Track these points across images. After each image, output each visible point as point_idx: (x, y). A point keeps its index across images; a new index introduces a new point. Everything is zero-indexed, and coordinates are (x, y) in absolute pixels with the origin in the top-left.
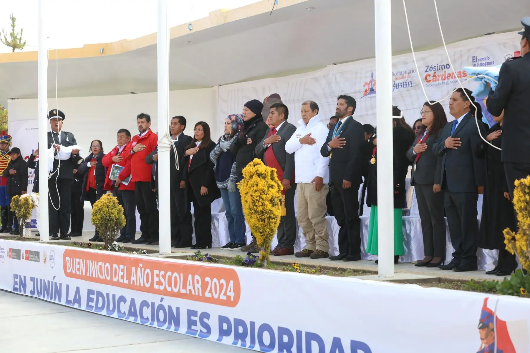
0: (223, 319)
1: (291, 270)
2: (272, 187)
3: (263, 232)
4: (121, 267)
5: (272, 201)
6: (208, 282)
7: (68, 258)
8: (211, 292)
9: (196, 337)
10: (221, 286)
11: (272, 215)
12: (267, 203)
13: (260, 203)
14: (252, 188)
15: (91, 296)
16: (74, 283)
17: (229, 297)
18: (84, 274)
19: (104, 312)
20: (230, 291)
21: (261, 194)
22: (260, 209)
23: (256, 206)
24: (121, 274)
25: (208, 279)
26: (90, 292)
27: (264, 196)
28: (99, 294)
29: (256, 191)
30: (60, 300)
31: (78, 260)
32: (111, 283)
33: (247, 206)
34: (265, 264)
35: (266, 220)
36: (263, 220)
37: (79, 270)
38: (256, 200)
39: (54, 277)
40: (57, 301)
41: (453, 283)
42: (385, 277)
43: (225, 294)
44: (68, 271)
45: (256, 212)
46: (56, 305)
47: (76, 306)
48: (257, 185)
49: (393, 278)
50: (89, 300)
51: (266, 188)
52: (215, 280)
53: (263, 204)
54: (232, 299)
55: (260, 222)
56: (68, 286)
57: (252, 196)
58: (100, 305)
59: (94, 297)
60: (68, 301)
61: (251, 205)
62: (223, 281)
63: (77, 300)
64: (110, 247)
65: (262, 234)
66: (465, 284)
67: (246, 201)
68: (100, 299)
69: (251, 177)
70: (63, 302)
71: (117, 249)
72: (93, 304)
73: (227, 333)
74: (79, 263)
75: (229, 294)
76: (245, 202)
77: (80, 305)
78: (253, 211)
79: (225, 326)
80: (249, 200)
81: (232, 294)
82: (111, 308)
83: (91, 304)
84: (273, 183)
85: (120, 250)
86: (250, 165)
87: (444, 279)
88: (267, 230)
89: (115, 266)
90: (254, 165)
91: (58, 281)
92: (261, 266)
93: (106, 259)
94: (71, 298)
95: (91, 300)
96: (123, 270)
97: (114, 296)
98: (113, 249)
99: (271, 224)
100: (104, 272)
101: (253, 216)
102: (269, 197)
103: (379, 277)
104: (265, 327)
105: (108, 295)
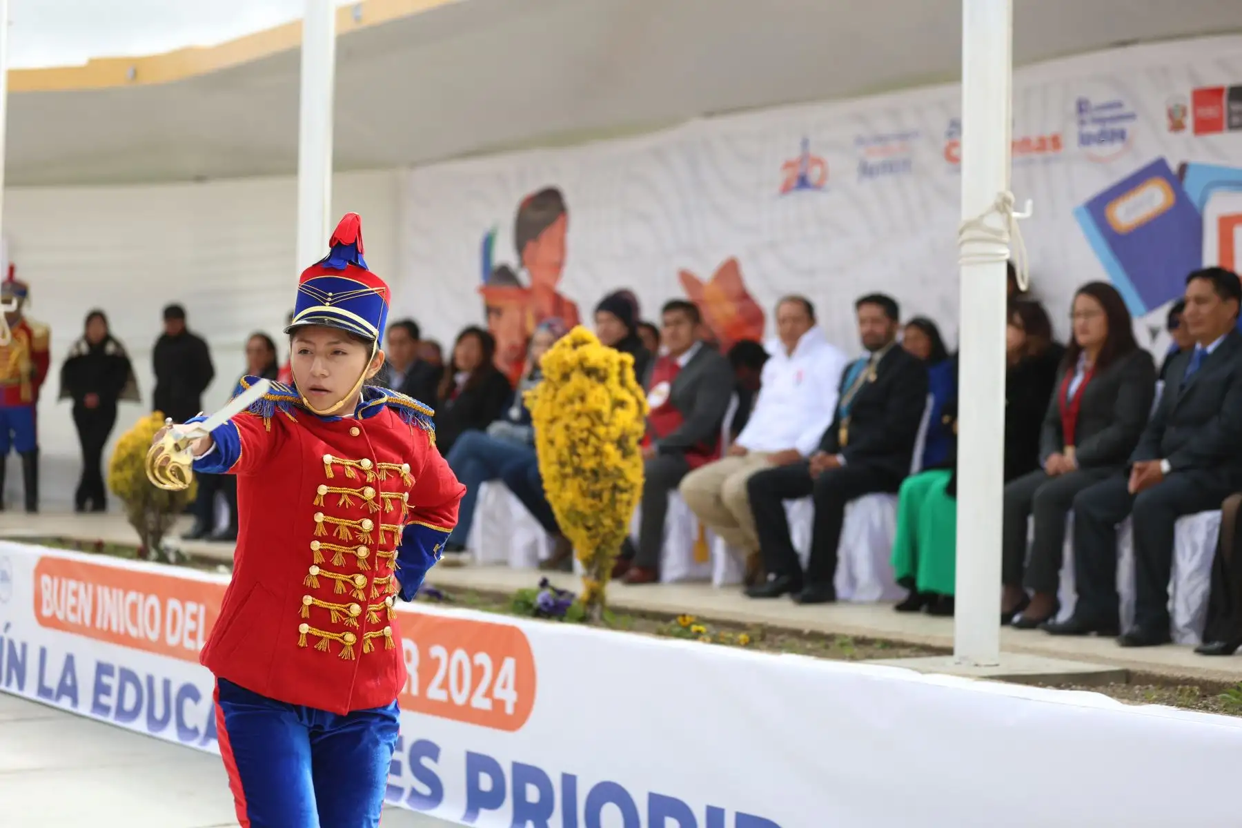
0: (477, 763)
1: (679, 636)
2: (621, 404)
3: (595, 527)
4: (191, 607)
5: (621, 443)
6: (437, 660)
7: (46, 579)
8: (445, 685)
9: (397, 808)
10: (478, 672)
11: (621, 483)
12: (609, 448)
13: (590, 449)
14: (568, 408)
15: (106, 680)
16: (59, 644)
17: (499, 704)
18: (88, 621)
19: (140, 724)
20: (504, 686)
21: (593, 424)
22: (590, 464)
23: (579, 455)
24: (190, 625)
25: (438, 651)
26: (103, 669)
27: (601, 430)
28: (128, 676)
29: (579, 415)
30: (21, 685)
31: (72, 585)
32: (160, 648)
33: (553, 457)
34: (596, 614)
35: (606, 496)
36: (597, 495)
37: (74, 610)
38: (581, 440)
39: (8, 626)
40: (14, 688)
41: (1180, 687)
42: (977, 665)
43: (489, 693)
44: (46, 612)
45: (578, 471)
46: (12, 699)
47: (65, 703)
48: (583, 399)
49: (996, 668)
50: (101, 689)
51: (606, 409)
52: (460, 654)
53: (598, 452)
54: (509, 710)
55: (590, 501)
56: (43, 652)
57: (567, 428)
58: (129, 704)
59: (113, 682)
60: (43, 691)
61: (566, 452)
62: (483, 659)
63: (69, 689)
64: (153, 554)
65: (593, 532)
66: (1228, 693)
67: (551, 442)
68: (130, 690)
69: (566, 377)
70: (30, 691)
71: (172, 557)
72: (110, 701)
73: (493, 800)
74: (75, 594)
75: (499, 693)
76: (548, 446)
77: (75, 701)
78: (569, 470)
79: (485, 782)
80: (561, 439)
81: (509, 696)
82: (159, 713)
83: (104, 700)
84: (624, 395)
85: (181, 560)
86: (564, 345)
87: (1140, 676)
88: (608, 522)
89: (173, 604)
90: (575, 345)
91: (17, 636)
92: (584, 619)
93: (147, 584)
94: (52, 681)
95: (106, 690)
96: (194, 617)
97: (167, 684)
98: (163, 559)
99: (618, 506)
100: (143, 617)
101: (569, 482)
102: (615, 432)
103: (956, 664)
104: (608, 792)
105: (150, 680)
